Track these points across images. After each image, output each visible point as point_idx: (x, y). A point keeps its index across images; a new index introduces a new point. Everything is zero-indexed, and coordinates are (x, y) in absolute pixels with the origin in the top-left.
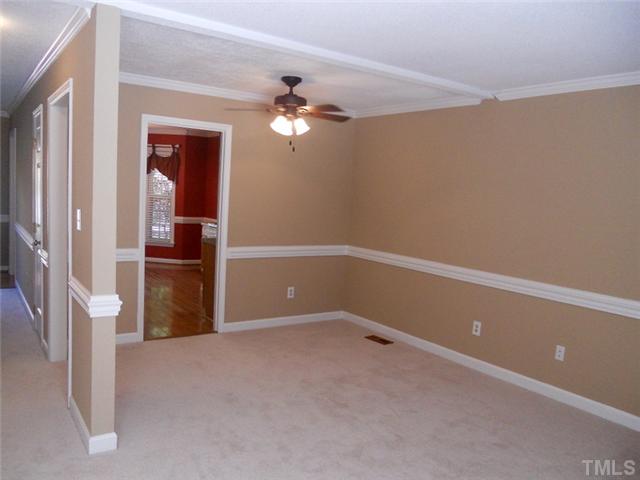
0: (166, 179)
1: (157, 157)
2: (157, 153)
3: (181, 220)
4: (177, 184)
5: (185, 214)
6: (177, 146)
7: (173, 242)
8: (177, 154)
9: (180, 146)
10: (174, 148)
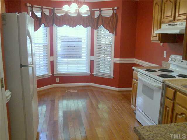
0: (108, 32)
1: (102, 17)
2: (103, 15)
3: (118, 60)
4: (116, 35)
5: (121, 57)
6: (116, 8)
7: (112, 76)
8: (116, 14)
9: (118, 8)
10: (113, 9)
